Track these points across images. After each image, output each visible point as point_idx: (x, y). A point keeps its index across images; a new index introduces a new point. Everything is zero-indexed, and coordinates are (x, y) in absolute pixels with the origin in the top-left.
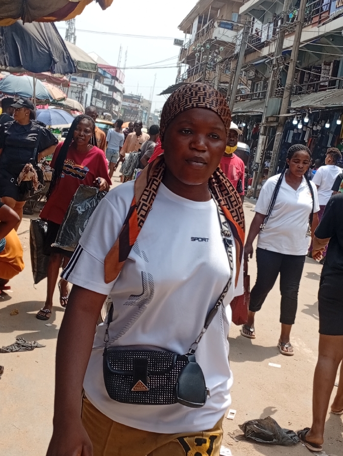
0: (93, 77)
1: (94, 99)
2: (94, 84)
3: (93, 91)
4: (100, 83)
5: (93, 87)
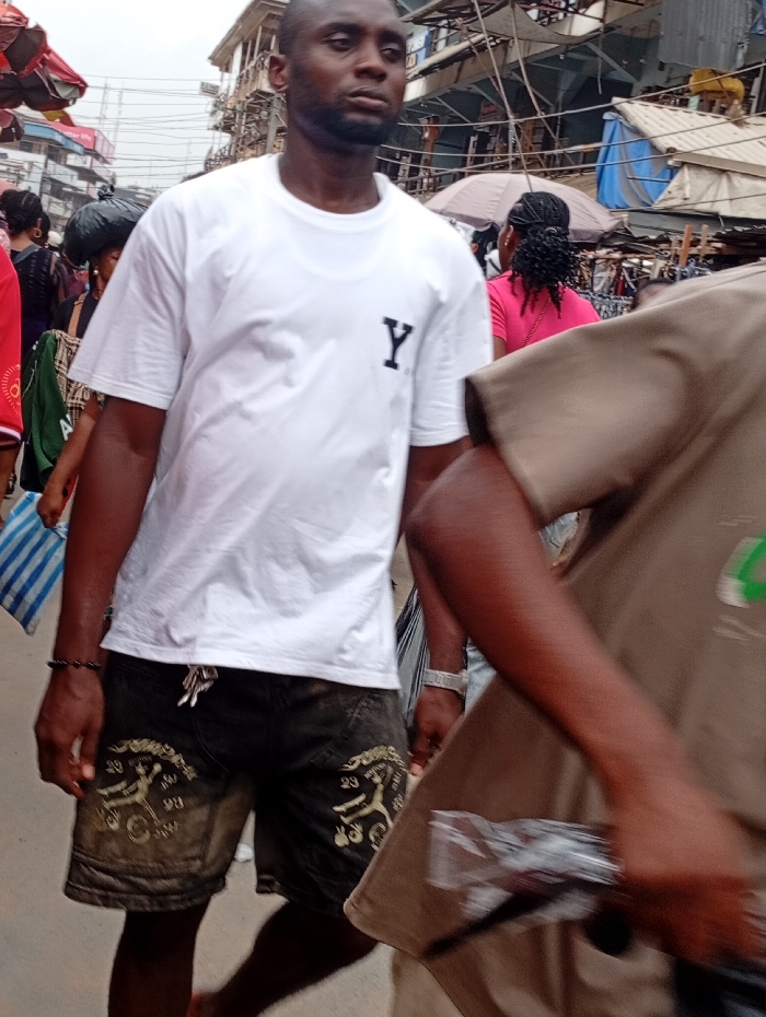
0: (43, 150)
2: (46, 165)
3: (45, 178)
4: (59, 162)
5: (44, 172)
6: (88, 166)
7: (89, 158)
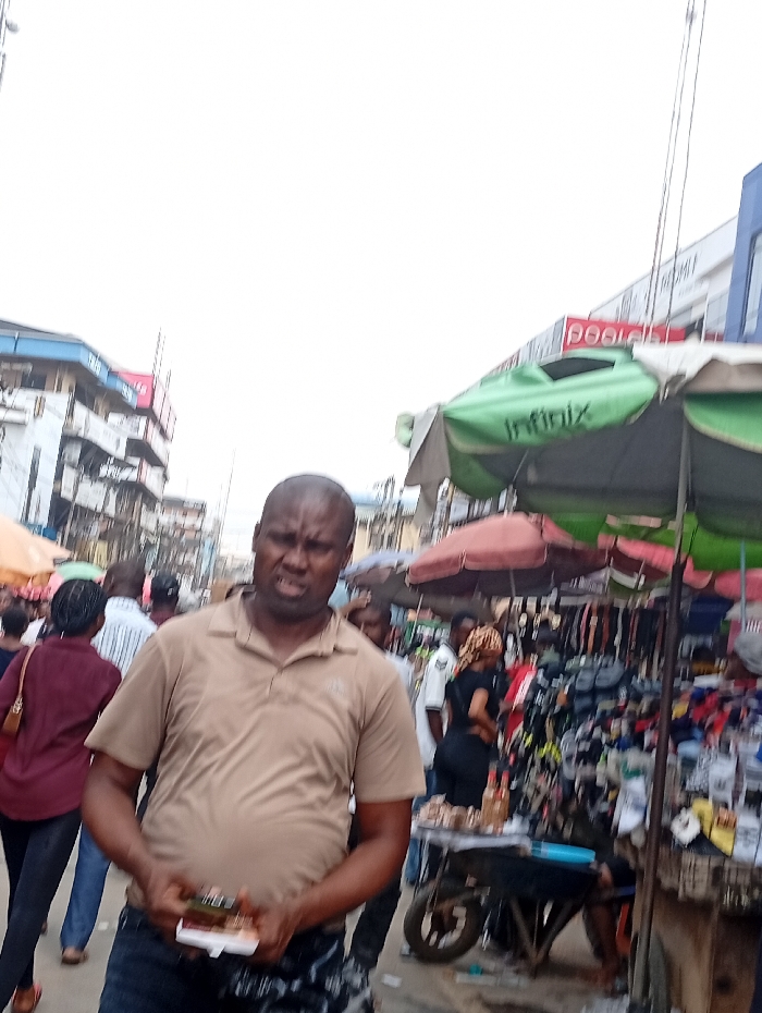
0: (65, 386)
1: (69, 475)
2: (71, 413)
3: (67, 439)
4: (97, 413)
5: (66, 426)
6: (140, 435)
7: (143, 421)
